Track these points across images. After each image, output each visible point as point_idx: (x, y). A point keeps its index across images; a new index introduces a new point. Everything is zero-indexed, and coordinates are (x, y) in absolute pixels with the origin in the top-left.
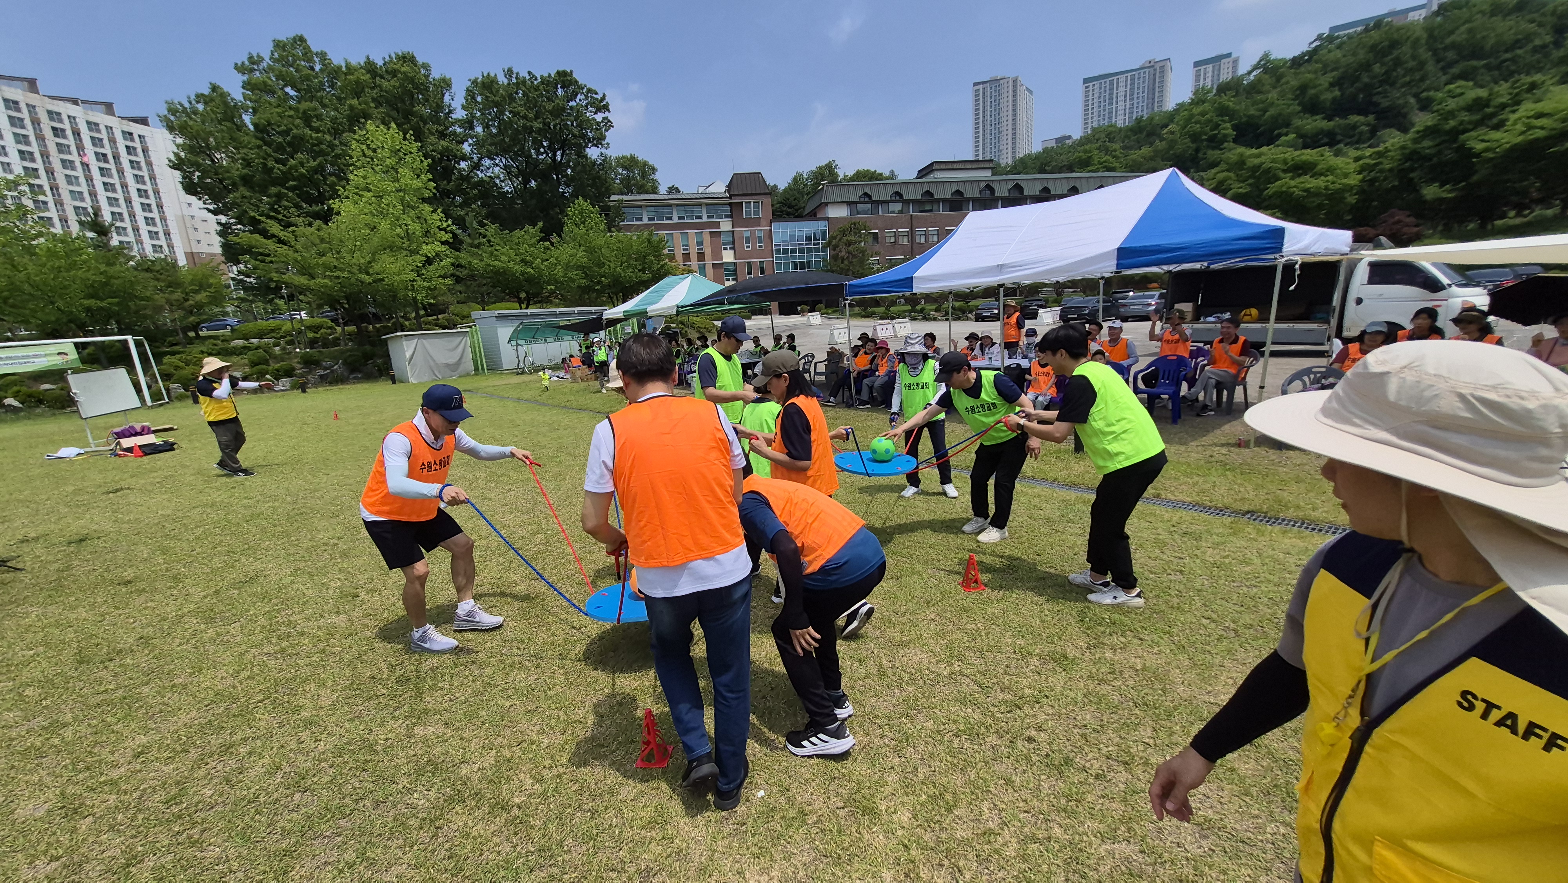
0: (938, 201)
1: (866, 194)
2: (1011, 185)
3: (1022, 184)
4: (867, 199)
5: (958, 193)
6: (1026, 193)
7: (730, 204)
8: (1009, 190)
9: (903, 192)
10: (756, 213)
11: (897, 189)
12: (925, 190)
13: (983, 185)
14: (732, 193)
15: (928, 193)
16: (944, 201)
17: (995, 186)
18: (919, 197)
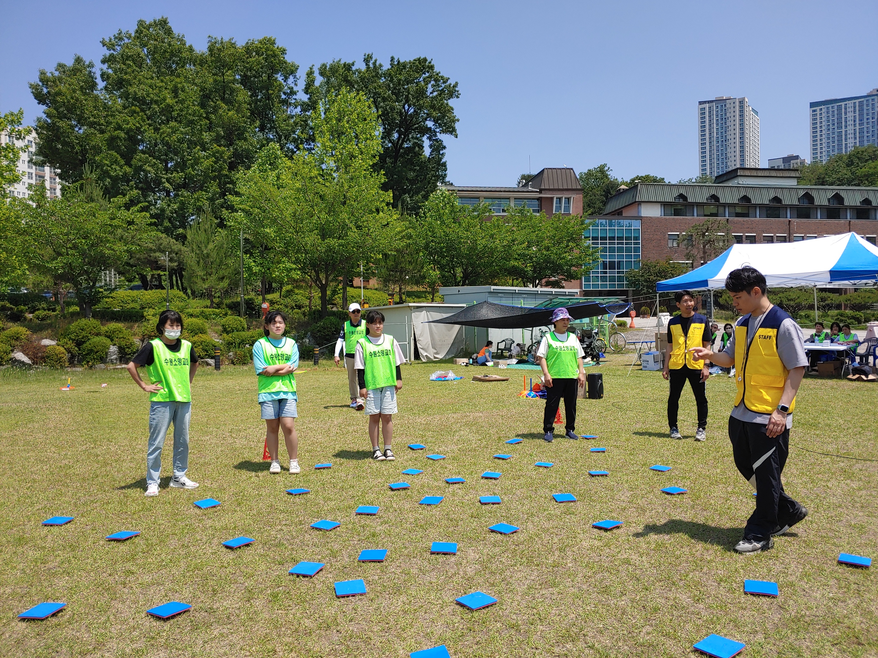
0: (755, 206)
1: (681, 196)
2: (830, 195)
3: (842, 194)
4: (681, 201)
5: (776, 199)
6: (846, 203)
7: (539, 199)
8: (829, 200)
9: (719, 195)
10: (567, 208)
11: (713, 192)
12: (742, 195)
13: (801, 193)
14: (543, 187)
15: (746, 199)
16: (761, 206)
17: (814, 194)
18: (736, 202)
